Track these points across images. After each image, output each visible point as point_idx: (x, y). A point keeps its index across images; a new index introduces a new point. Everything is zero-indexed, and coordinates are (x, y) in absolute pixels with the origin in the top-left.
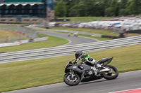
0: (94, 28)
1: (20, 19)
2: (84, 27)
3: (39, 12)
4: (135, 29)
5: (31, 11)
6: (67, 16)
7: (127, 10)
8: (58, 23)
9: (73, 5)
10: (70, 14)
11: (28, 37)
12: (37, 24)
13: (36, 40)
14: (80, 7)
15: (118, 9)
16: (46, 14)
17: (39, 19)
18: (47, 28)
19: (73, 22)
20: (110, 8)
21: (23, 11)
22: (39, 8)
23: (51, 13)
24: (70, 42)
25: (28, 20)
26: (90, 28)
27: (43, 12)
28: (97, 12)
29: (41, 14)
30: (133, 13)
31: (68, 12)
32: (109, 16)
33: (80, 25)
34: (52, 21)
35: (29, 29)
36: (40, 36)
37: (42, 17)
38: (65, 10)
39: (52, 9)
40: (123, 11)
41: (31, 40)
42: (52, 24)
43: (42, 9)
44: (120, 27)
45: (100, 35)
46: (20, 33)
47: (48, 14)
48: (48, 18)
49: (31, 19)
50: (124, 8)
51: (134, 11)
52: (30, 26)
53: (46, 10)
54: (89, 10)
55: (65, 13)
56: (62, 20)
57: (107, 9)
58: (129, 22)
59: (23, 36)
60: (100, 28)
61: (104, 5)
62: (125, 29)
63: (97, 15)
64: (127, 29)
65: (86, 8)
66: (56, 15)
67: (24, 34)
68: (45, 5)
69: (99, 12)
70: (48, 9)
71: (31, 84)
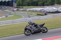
0: (33, 11)
1: (1, 7)
2: (29, 11)
3: (10, 4)
4: (51, 11)
5: (6, 4)
6: (22, 6)
7: (48, 3)
8: (18, 9)
9: (25, 1)
10: (23, 5)
11: (5, 15)
12: (9, 9)
13: (8, 16)
14: (28, 2)
15: (44, 3)
16: (13, 5)
17: (10, 7)
18: (13, 11)
19: (25, 8)
20: (40, 2)
21: (3, 4)
22: (10, 2)
23: (15, 5)
24: (23, 17)
25: (5, 8)
26: (32, 11)
27: (11, 4)
28: (35, 4)
29: (11, 5)
30: (50, 5)
31: (22, 4)
32: (40, 6)
33: (28, 10)
34: (15, 8)
35: (5, 11)
36: (10, 15)
37: (11, 6)
38: (21, 3)
39: (16, 3)
40: (46, 4)
41: (6, 16)
42: (16, 9)
43: (11, 3)
44: (45, 11)
45: (36, 14)
46: (2, 13)
47: (14, 5)
48: (14, 7)
49: (7, 7)
50: (46, 2)
51: (51, 4)
52: (6, 10)
53: (13, 3)
54: (32, 3)
55: (21, 5)
56: (20, 8)
57: (39, 3)
58: (49, 9)
59: (3, 15)
60: (36, 11)
61: (38, 1)
62: (47, 12)
63: (35, 6)
64: (48, 12)
65: (30, 3)
66: (17, 6)
67: (3, 14)
68: (12, 1)
69: (36, 4)
70: (14, 3)
71: (6, 35)
